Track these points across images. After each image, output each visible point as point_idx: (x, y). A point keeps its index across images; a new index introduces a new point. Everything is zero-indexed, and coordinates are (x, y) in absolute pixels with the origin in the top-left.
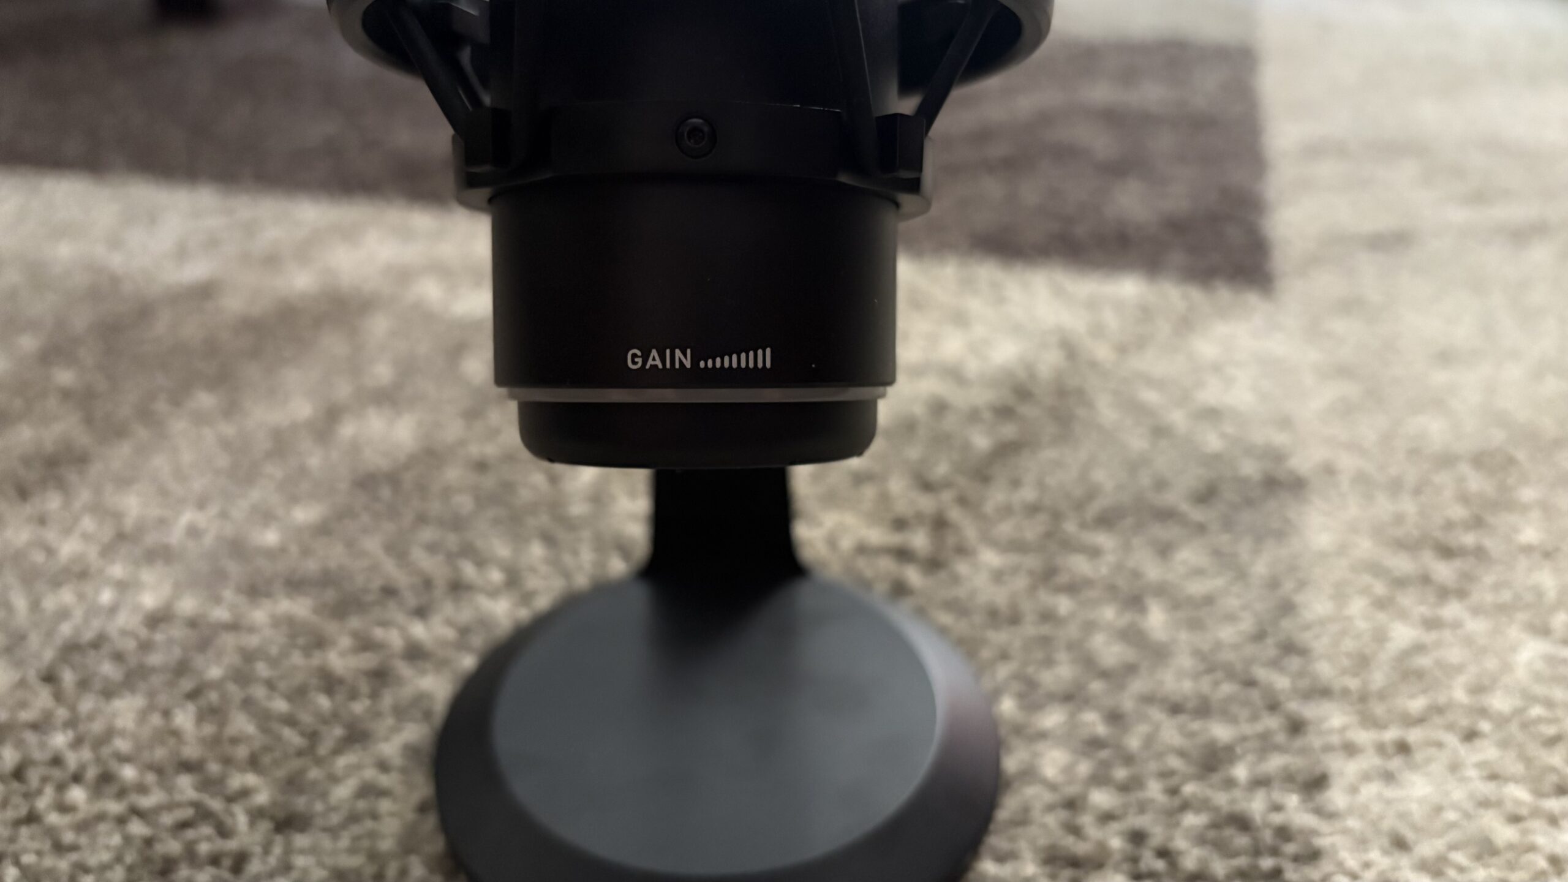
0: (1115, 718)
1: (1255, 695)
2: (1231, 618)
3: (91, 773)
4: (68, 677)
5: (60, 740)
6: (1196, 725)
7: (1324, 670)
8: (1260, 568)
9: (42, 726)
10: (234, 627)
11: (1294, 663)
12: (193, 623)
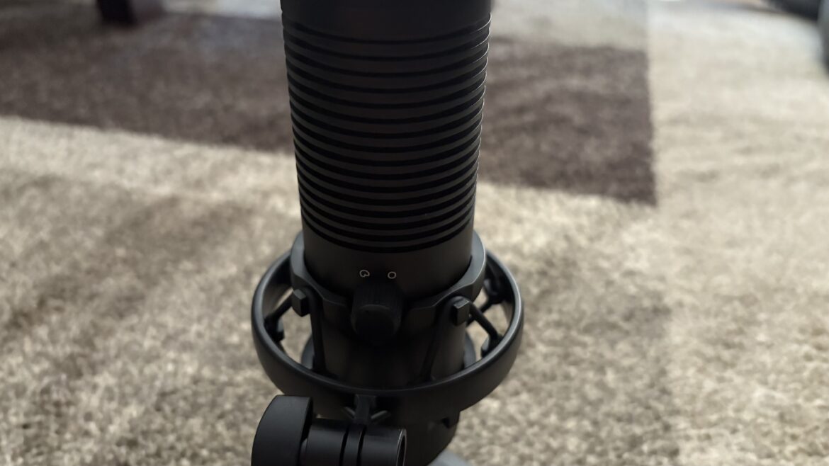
0: (595, 423)
1: (650, 413)
2: (640, 377)
3: (189, 453)
4: (167, 409)
5: (171, 438)
6: (627, 427)
7: (678, 402)
8: (652, 353)
9: (162, 431)
10: (230, 383)
11: (666, 398)
12: (213, 382)
